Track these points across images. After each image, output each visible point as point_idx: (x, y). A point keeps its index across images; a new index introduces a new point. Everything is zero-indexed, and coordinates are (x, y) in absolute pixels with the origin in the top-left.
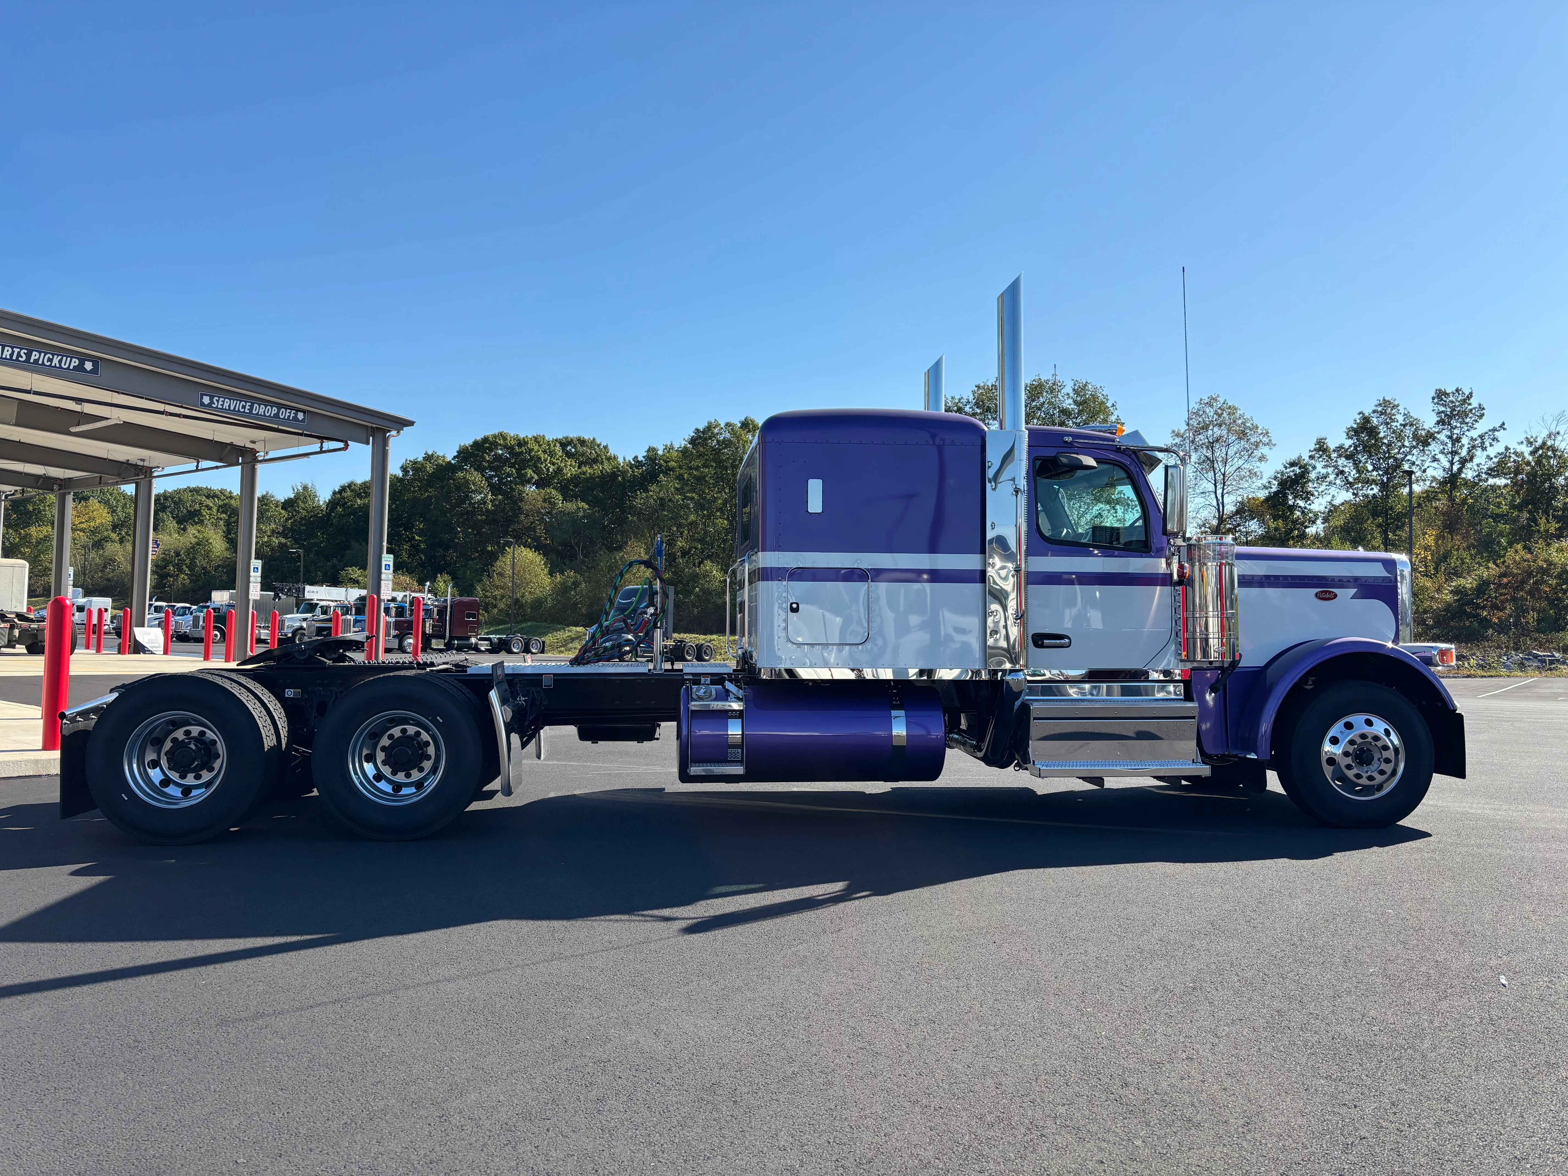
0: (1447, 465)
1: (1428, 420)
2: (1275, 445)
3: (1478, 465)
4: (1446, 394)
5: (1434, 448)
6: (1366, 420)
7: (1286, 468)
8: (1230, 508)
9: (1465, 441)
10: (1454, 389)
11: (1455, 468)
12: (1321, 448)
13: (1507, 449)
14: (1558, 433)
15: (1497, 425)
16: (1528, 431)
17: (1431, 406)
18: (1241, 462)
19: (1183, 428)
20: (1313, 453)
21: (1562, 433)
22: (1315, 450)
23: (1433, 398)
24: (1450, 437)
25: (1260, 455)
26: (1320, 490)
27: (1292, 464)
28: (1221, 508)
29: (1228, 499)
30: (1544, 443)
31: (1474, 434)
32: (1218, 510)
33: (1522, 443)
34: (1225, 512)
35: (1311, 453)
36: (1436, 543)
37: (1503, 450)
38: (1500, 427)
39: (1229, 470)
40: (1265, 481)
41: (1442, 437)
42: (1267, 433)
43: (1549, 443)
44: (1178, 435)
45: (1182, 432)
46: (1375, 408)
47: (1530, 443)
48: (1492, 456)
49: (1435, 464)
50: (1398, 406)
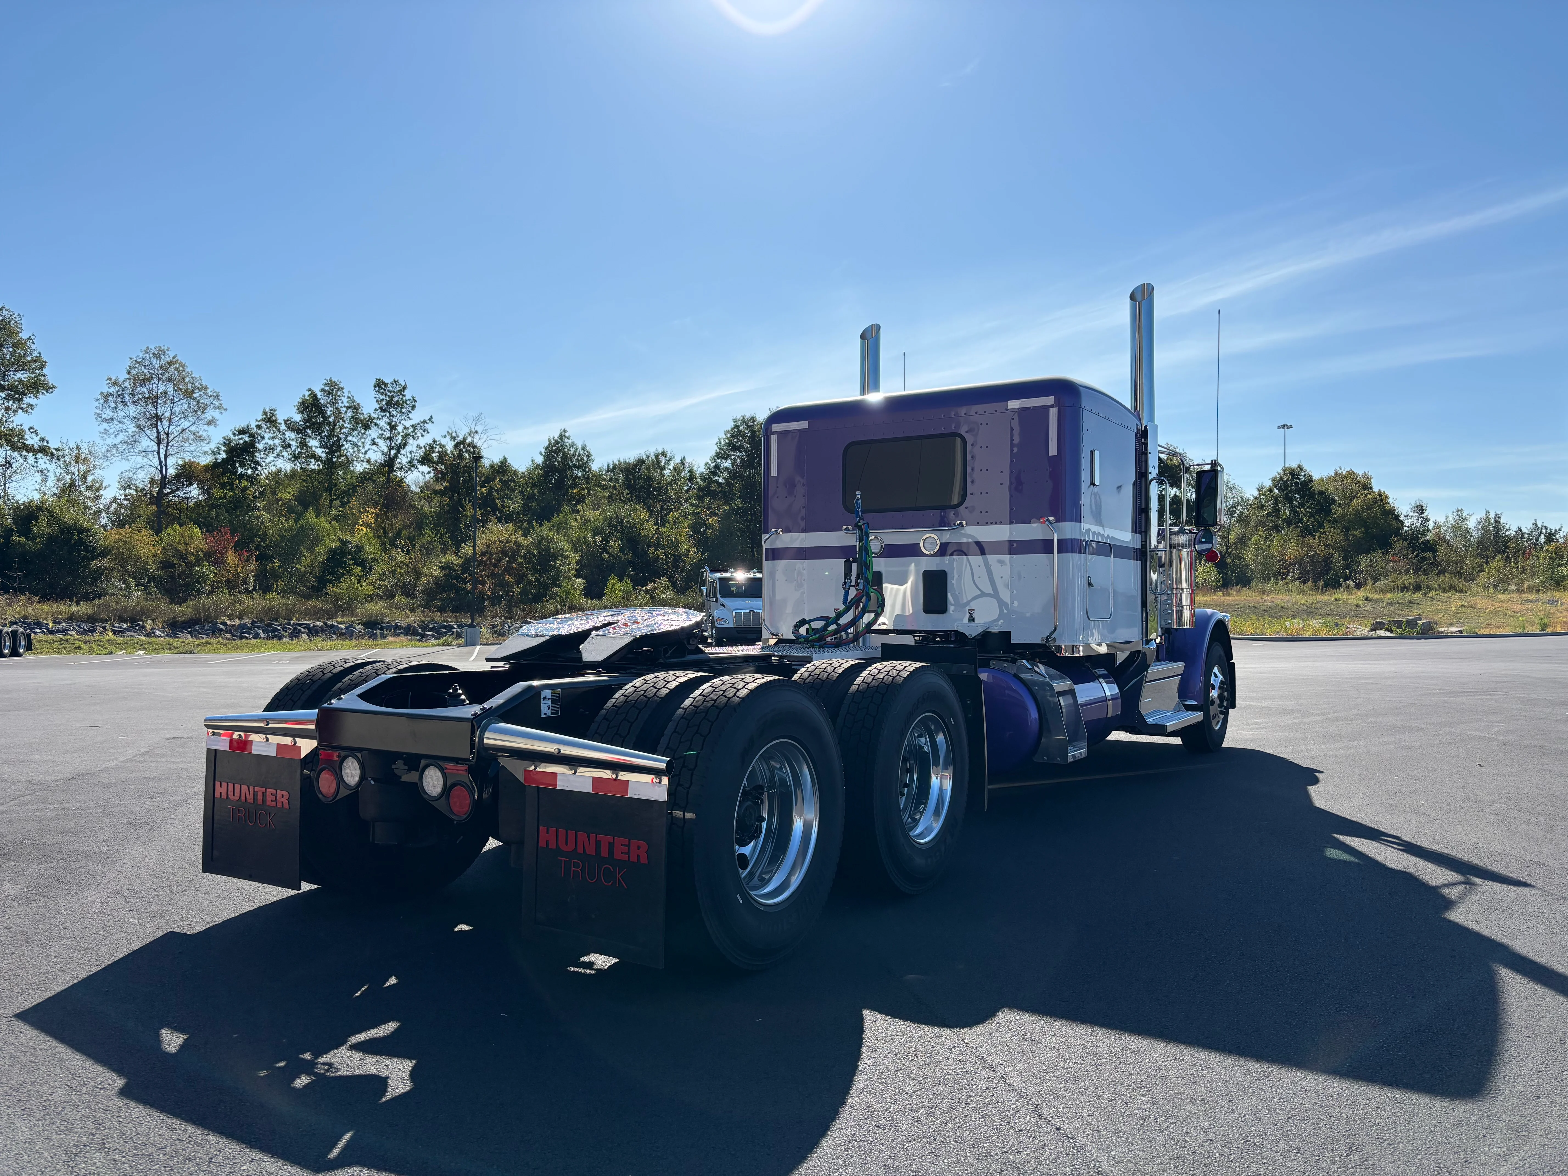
0: (386, 449)
1: (369, 406)
2: (226, 410)
3: (410, 453)
4: (386, 385)
5: (373, 433)
6: (314, 396)
7: (234, 434)
8: (172, 471)
9: (400, 428)
10: (392, 381)
11: (393, 452)
12: (270, 420)
13: (434, 441)
14: (476, 432)
15: (427, 418)
16: (452, 427)
17: (373, 393)
18: (188, 424)
19: (122, 376)
20: (260, 423)
21: (480, 432)
22: (262, 420)
23: (375, 386)
24: (389, 424)
25: (210, 418)
26: (267, 461)
27: (242, 432)
28: (164, 471)
29: (171, 461)
30: (465, 439)
31: (408, 423)
32: (161, 471)
33: (445, 436)
34: (168, 474)
35: (257, 423)
36: (376, 520)
37: (431, 442)
38: (429, 420)
39: (174, 430)
40: (213, 446)
41: (382, 423)
42: (218, 396)
43: (469, 440)
44: (115, 384)
45: (121, 380)
46: (322, 387)
47: (453, 438)
48: (422, 445)
49: (374, 447)
50: (343, 389)
